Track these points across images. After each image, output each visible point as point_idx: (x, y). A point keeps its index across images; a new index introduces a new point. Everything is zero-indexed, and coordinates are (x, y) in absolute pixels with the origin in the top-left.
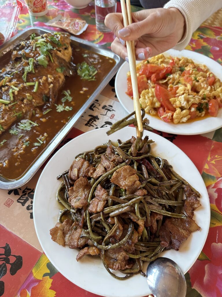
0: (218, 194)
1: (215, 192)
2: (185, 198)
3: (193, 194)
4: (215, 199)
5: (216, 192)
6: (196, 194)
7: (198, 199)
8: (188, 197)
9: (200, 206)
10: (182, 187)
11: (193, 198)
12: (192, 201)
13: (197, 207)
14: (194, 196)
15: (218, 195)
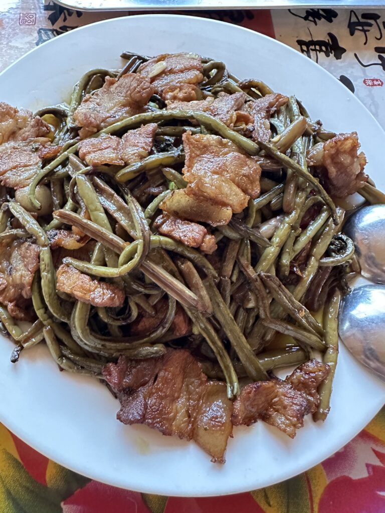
0: (370, 478)
1: (368, 466)
2: (282, 376)
3: (311, 394)
4: (346, 474)
5: (371, 470)
6: (318, 406)
7: (307, 418)
8: (292, 383)
9: (288, 435)
10: (309, 352)
11: (299, 400)
12: (286, 402)
13: (279, 428)
14: (308, 400)
15: (366, 478)
